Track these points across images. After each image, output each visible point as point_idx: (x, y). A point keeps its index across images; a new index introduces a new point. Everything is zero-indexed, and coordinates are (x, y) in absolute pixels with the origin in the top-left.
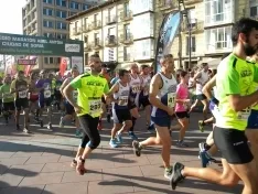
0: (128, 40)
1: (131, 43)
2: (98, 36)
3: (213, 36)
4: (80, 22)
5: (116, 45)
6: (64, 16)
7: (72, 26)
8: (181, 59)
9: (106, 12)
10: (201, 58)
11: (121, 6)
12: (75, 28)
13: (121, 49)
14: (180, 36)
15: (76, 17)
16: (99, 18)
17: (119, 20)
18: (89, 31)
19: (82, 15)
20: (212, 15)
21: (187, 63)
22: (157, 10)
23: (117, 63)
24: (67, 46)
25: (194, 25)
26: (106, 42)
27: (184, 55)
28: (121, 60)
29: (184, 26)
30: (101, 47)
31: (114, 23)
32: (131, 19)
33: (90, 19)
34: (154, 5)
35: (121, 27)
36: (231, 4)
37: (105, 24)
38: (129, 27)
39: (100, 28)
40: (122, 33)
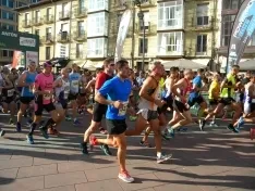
0: (81, 37)
1: (84, 40)
2: (50, 31)
3: (164, 39)
4: (30, 15)
5: (69, 41)
7: (22, 18)
8: (133, 59)
9: (59, 7)
10: (152, 59)
11: (76, 3)
12: (25, 21)
13: (74, 45)
14: (133, 37)
16: (51, 12)
17: (73, 17)
18: (40, 24)
19: (33, 7)
20: (165, 20)
21: (139, 63)
22: (112, 10)
23: (69, 60)
25: (147, 27)
26: (58, 38)
27: (136, 55)
28: (73, 57)
29: (137, 28)
30: (53, 43)
31: (67, 19)
32: (85, 17)
33: (42, 12)
34: (109, 5)
35: (75, 24)
36: (181, 12)
37: (57, 18)
38: (83, 24)
39: (52, 22)
40: (75, 30)
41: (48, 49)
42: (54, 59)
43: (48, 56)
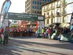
1: (66, 15)
2: (53, 13)
4: (46, 7)
5: (60, 16)
6: (40, 4)
9: (56, 3)
13: (62, 18)
15: (45, 5)
16: (53, 5)
17: (61, 6)
18: (49, 10)
19: (47, 4)
23: (60, 24)
24: (39, 17)
26: (56, 15)
28: (62, 22)
30: (54, 17)
31: (59, 7)
32: (66, 6)
33: (50, 6)
35: (62, 9)
37: (55, 7)
38: (65, 9)
39: (53, 9)
40: (62, 11)
41: (52, 19)
42: (54, 23)
43: (52, 22)
